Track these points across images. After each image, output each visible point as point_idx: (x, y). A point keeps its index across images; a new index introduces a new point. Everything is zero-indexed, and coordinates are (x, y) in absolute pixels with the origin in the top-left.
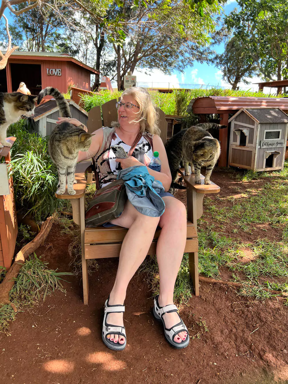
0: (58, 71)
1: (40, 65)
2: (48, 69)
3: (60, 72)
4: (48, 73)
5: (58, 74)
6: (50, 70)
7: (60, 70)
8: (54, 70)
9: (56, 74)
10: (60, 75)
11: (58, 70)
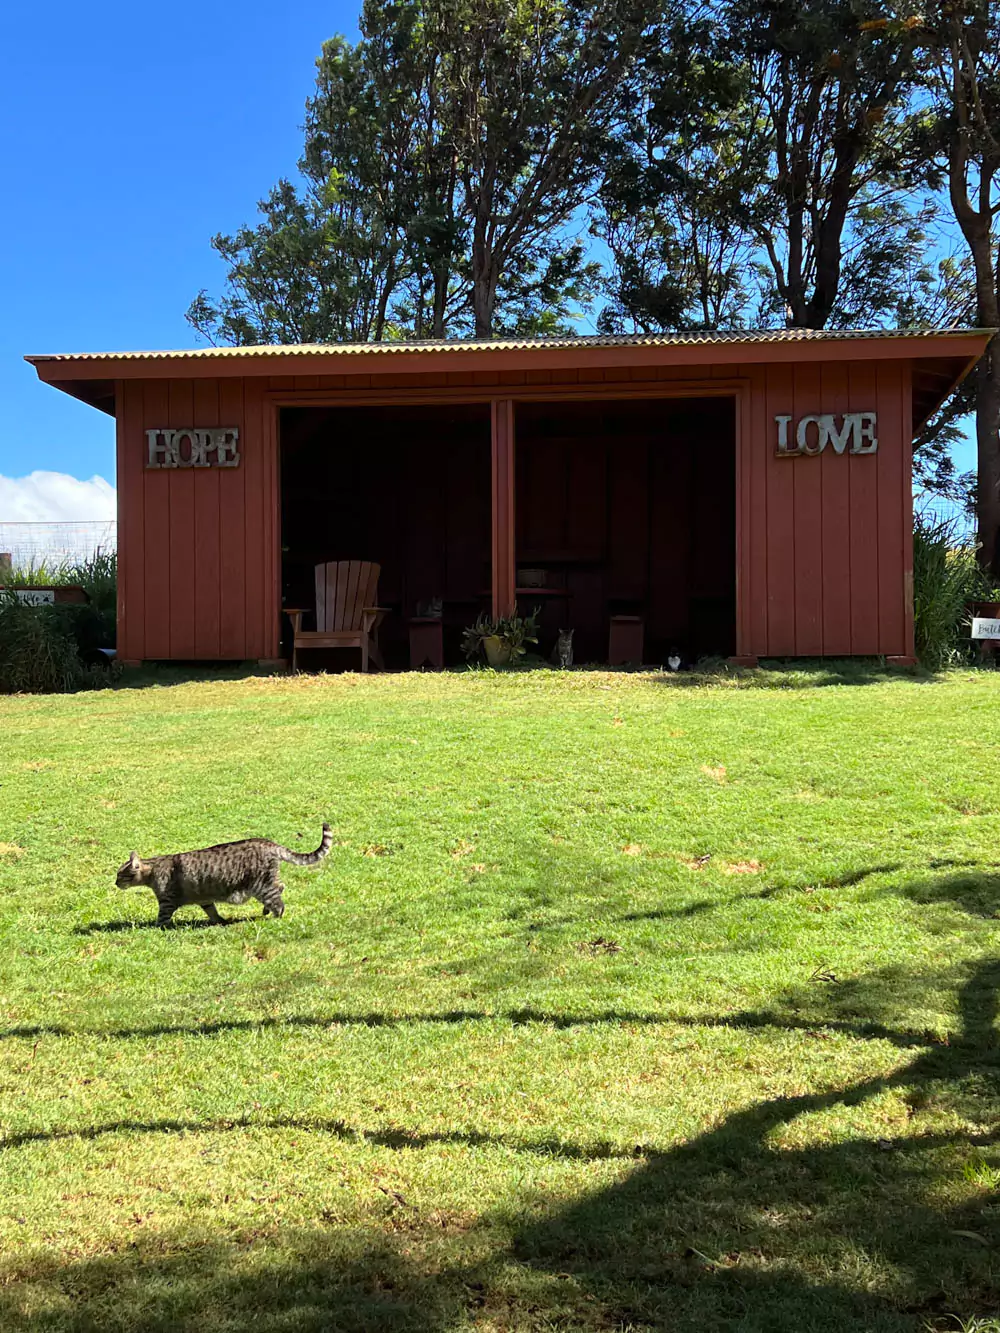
0: (858, 425)
1: (731, 401)
2: (783, 421)
3: (870, 432)
4: (783, 441)
5: (858, 441)
6: (803, 425)
7: (872, 416)
8: (827, 423)
9: (839, 446)
10: (872, 449)
11: (854, 421)
